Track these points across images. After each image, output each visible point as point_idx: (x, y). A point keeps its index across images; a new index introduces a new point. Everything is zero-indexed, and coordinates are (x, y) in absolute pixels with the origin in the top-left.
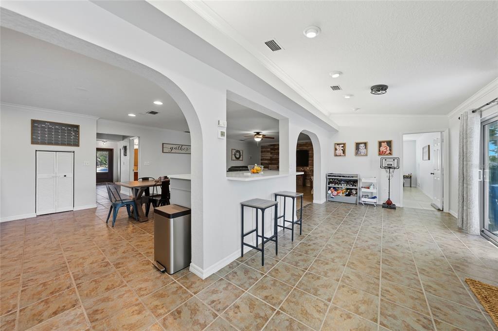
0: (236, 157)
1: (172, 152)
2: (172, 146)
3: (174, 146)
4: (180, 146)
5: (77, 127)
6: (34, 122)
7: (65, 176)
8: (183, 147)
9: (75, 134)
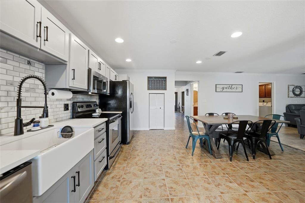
0: (294, 94)
1: (223, 91)
2: (223, 86)
3: (225, 86)
4: (231, 86)
5: (165, 78)
6: (149, 78)
7: (160, 108)
8: (233, 87)
9: (165, 82)
